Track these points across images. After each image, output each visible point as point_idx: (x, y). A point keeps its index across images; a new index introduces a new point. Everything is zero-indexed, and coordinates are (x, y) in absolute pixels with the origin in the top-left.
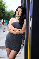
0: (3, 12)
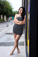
0: (11, 12)
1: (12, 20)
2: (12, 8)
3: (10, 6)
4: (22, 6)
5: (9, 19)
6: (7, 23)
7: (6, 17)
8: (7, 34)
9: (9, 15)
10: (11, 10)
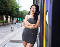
1: (18, 22)
2: (20, 6)
3: (16, 4)
4: (33, 4)
5: (15, 21)
6: (12, 26)
7: (10, 18)
8: (11, 41)
9: (14, 15)
10: (17, 9)
